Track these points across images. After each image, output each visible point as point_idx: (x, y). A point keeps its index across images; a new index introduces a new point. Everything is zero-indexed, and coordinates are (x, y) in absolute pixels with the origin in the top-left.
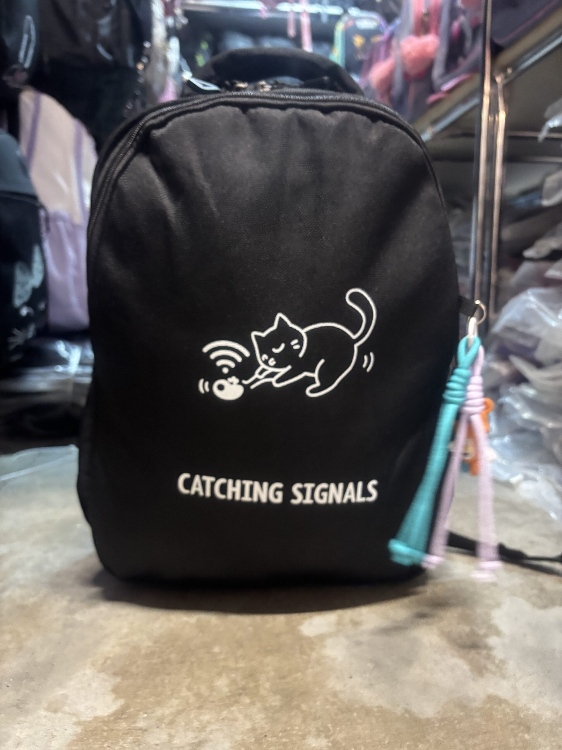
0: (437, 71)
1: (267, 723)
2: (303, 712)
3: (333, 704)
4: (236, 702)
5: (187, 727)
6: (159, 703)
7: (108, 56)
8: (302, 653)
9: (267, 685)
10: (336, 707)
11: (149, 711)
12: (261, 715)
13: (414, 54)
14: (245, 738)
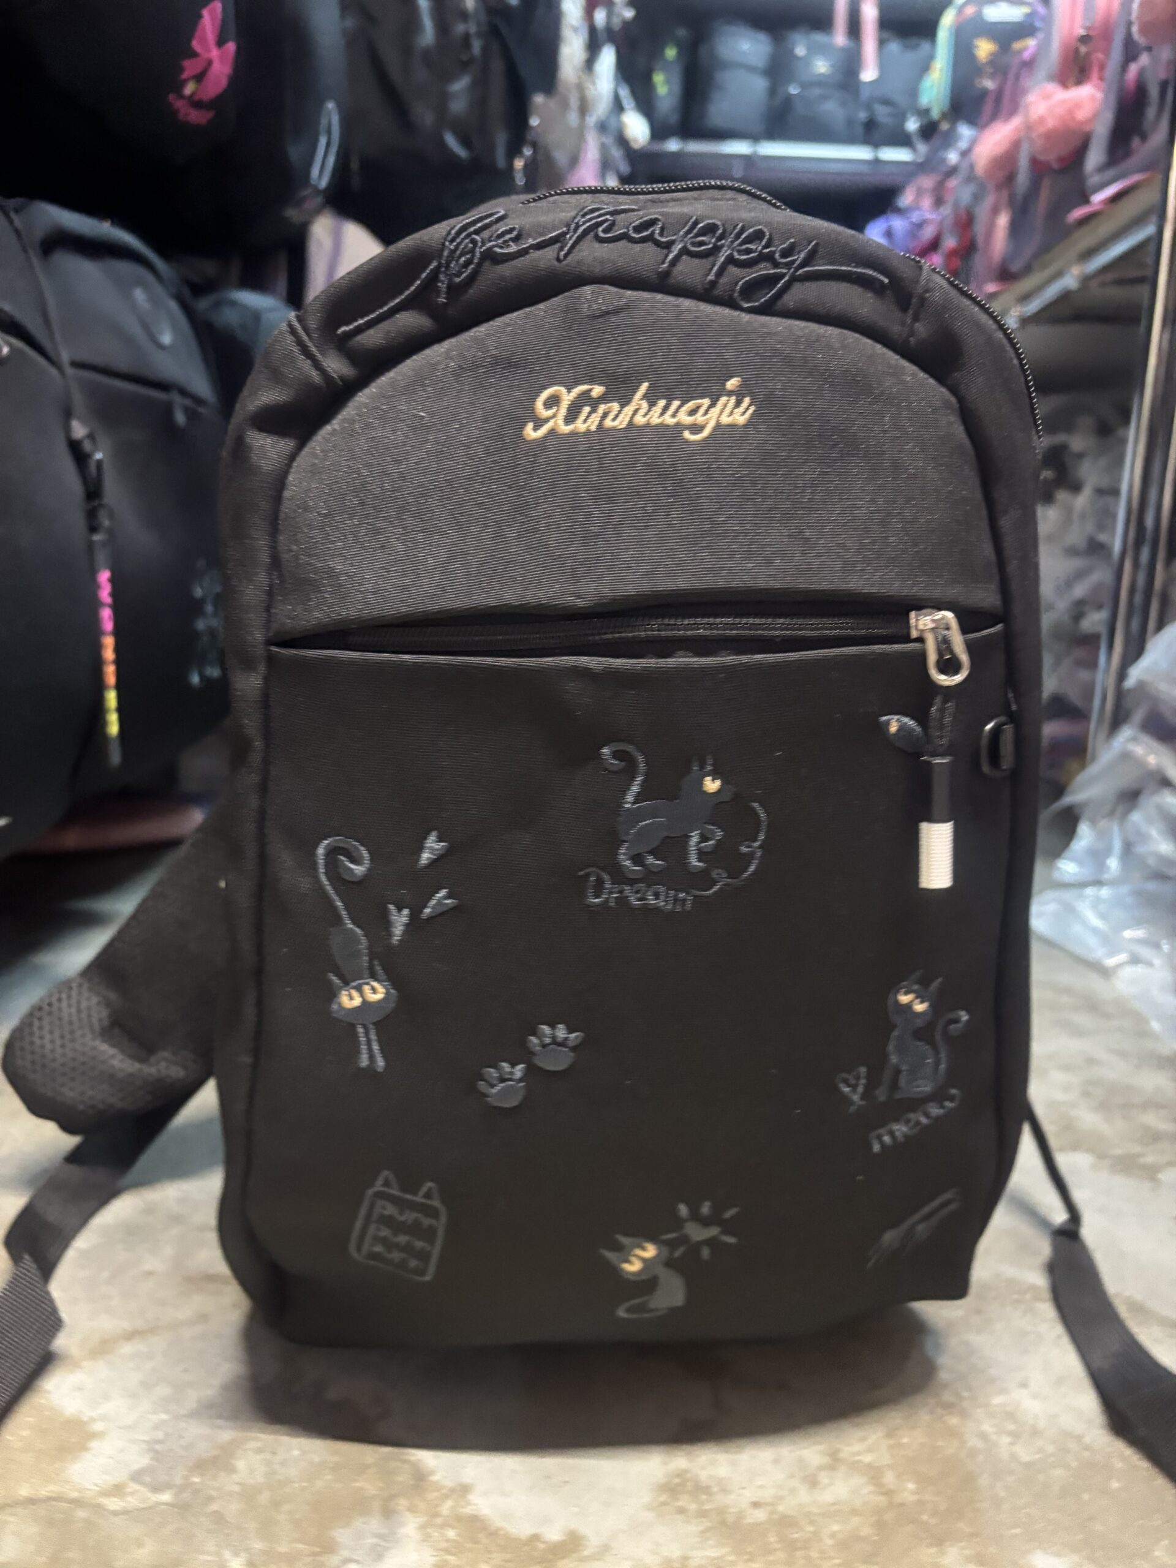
0: (1095, 157)
7: (461, 152)
13: (1051, 123)
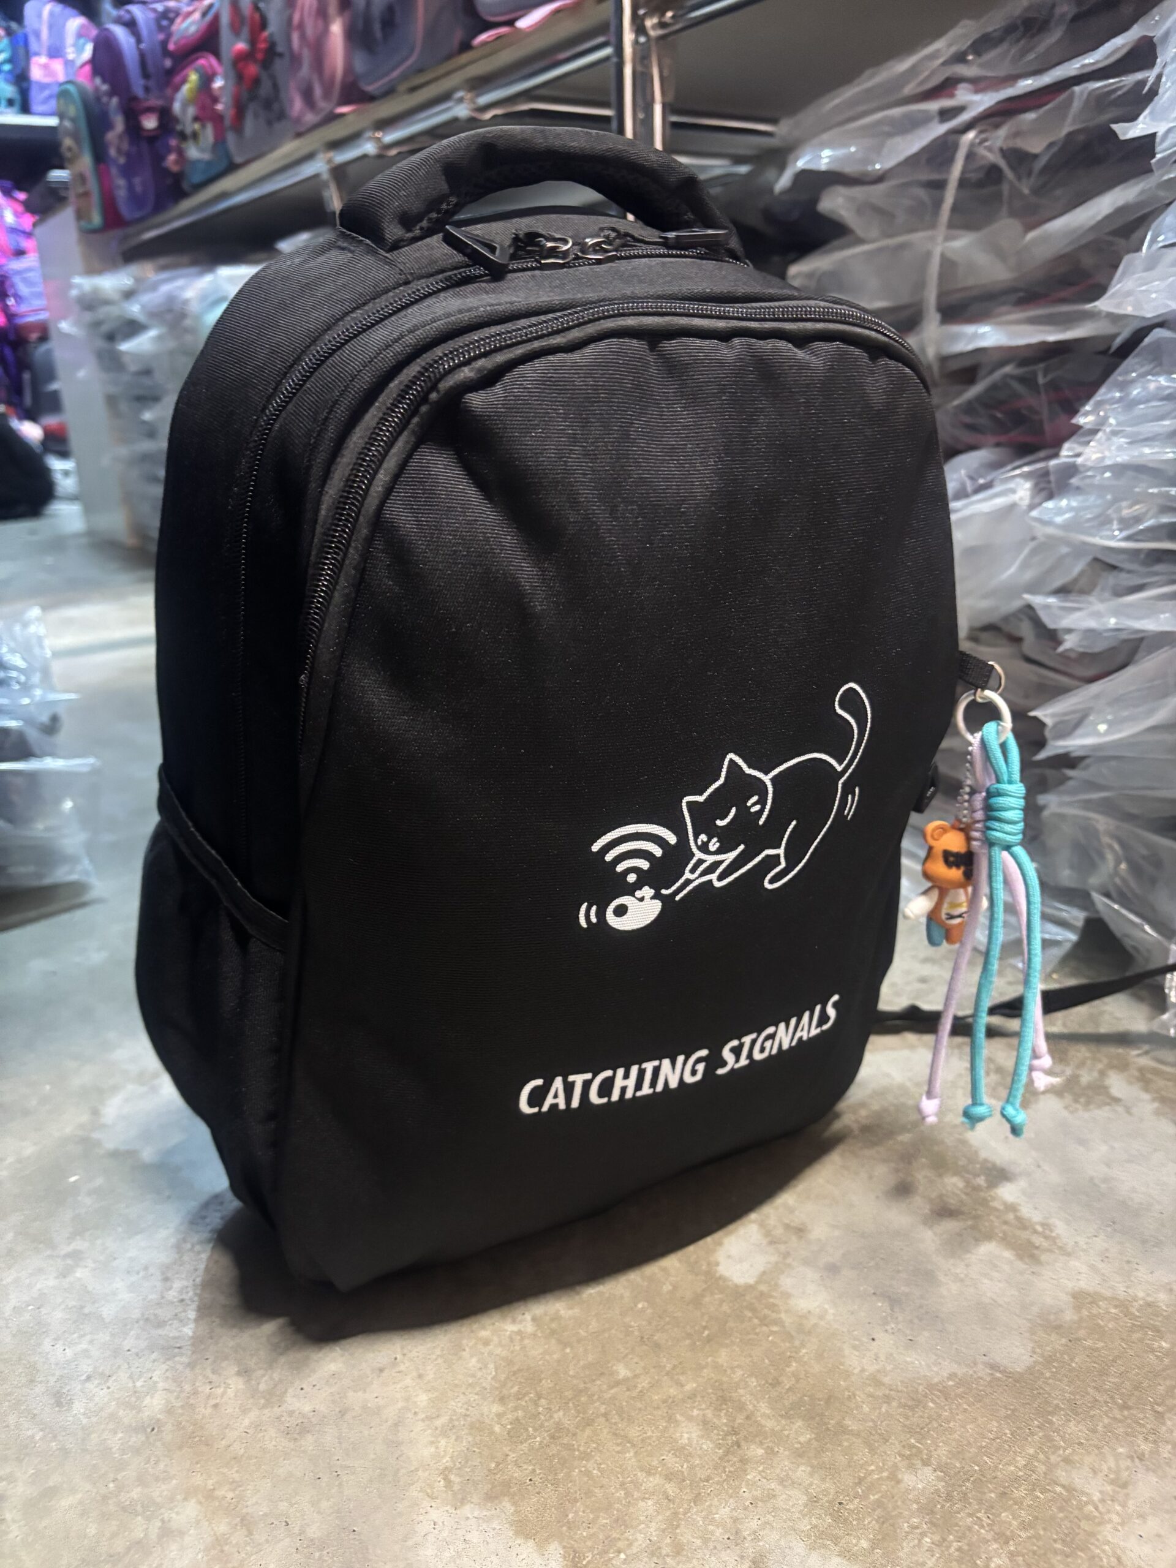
1: (823, 1480)
2: (858, 1435)
3: (887, 1399)
4: (744, 1461)
5: (711, 1545)
6: (622, 1522)
8: (764, 1321)
9: (764, 1408)
10: (894, 1404)
11: (620, 1544)
12: (803, 1468)
14: (814, 1521)
